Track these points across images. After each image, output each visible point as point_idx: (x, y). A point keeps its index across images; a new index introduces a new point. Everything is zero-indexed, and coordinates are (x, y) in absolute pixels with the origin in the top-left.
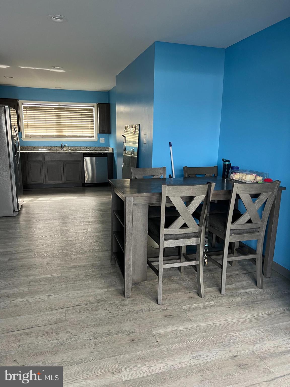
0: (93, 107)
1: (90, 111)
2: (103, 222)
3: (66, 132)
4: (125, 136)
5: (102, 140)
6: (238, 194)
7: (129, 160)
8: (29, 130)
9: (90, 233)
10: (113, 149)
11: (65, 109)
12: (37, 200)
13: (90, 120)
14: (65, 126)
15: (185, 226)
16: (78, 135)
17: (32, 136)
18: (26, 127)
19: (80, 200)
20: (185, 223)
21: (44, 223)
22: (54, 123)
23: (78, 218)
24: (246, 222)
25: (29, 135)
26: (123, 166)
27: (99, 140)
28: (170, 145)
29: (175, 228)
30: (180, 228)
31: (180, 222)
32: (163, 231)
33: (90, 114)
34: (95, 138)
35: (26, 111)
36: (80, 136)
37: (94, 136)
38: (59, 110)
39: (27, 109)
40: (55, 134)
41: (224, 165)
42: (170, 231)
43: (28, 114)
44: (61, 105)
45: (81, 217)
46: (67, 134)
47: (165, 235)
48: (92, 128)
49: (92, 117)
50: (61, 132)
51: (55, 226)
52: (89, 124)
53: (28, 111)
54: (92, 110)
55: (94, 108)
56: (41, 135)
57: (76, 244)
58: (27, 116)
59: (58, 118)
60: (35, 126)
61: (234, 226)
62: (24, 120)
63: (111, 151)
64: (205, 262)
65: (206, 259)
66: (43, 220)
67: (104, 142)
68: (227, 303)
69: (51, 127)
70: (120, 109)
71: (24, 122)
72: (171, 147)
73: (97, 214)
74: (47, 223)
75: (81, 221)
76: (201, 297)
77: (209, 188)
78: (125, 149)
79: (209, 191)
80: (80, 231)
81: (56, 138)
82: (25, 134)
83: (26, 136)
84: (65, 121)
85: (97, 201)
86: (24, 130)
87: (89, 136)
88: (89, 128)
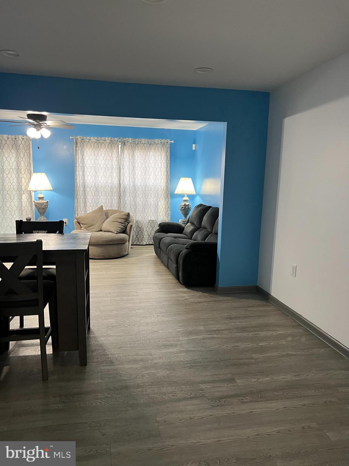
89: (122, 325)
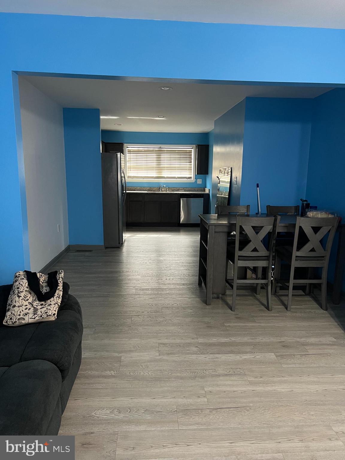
0: (192, 148)
1: (189, 152)
2: (195, 256)
3: (165, 174)
4: (219, 177)
5: (199, 181)
6: (301, 226)
7: (221, 200)
8: (131, 171)
9: (183, 263)
10: (209, 190)
11: (166, 151)
12: (136, 236)
13: (189, 161)
14: (165, 168)
15: (255, 250)
16: (176, 176)
17: (134, 177)
18: (129, 169)
19: (175, 237)
20: (255, 247)
21: (143, 254)
22: (154, 164)
23: (173, 251)
24: (309, 250)
25: (131, 176)
26: (216, 206)
27: (196, 181)
28: (258, 186)
29: (247, 252)
30: (251, 252)
31: (251, 246)
32: (238, 253)
33: (189, 156)
34: (192, 179)
35: (130, 153)
36: (178, 177)
37: (191, 178)
38: (160, 152)
39: (131, 152)
40: (155, 176)
41: (303, 204)
42: (243, 253)
43: (131, 157)
44: (161, 147)
45: (175, 251)
46: (166, 176)
47: (239, 256)
48: (190, 169)
49: (191, 158)
50: (160, 173)
51: (153, 256)
52: (187, 165)
53: (131, 153)
54: (191, 152)
55: (193, 150)
56: (142, 177)
57: (170, 270)
58: (130, 159)
59: (159, 159)
60: (137, 168)
61: (299, 254)
62: (128, 162)
63: (207, 191)
64: (271, 280)
65: (272, 278)
66: (143, 251)
67: (201, 183)
68: (290, 316)
69: (151, 169)
70: (217, 149)
71: (128, 164)
72: (258, 188)
73: (190, 250)
74: (146, 254)
75: (175, 254)
76: (269, 310)
77: (275, 220)
78: (219, 190)
79: (275, 223)
80: (174, 261)
81: (155, 179)
82: (127, 175)
83: (129, 177)
84: (165, 163)
85: (191, 239)
86: (127, 171)
87: (186, 177)
88: (187, 169)
89: (179, 305)
